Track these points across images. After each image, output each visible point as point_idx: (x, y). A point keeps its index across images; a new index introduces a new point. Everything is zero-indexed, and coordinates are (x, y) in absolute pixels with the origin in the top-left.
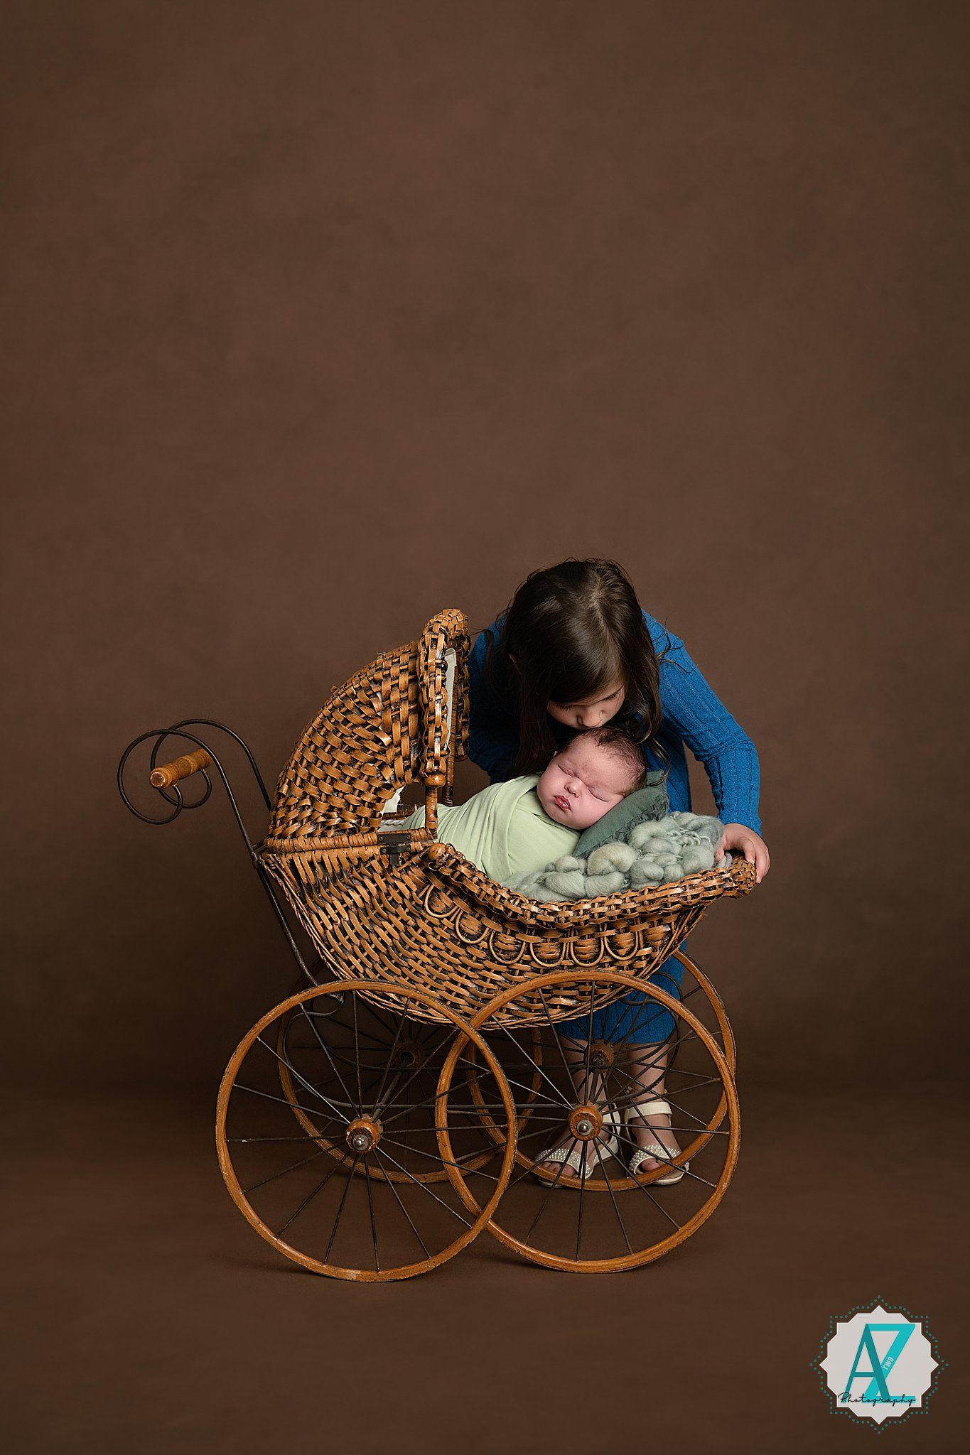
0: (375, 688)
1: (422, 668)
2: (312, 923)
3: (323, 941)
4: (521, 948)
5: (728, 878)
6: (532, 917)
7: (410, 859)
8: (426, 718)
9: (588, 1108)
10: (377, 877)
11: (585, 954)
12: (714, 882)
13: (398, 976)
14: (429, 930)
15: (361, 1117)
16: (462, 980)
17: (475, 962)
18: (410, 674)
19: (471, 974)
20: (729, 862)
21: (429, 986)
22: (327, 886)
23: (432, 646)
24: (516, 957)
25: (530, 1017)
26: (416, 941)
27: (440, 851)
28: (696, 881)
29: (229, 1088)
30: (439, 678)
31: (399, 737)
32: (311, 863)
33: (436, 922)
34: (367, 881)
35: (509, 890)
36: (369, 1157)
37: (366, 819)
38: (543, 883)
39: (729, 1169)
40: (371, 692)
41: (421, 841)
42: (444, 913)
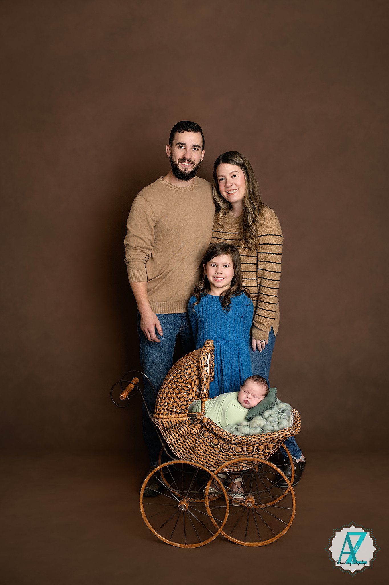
0: (186, 371)
1: (200, 367)
2: (168, 439)
3: (171, 444)
4: (230, 449)
5: (292, 431)
6: (233, 441)
7: (197, 421)
8: (202, 382)
10: (187, 426)
11: (249, 451)
12: (288, 433)
13: (194, 455)
14: (203, 442)
15: (183, 500)
16: (212, 457)
17: (217, 452)
18: (197, 367)
19: (215, 456)
21: (203, 459)
22: (172, 428)
23: (203, 360)
24: (229, 451)
26: (199, 445)
27: (206, 420)
28: (282, 433)
30: (205, 370)
31: (193, 386)
32: (168, 422)
33: (205, 440)
34: (184, 427)
36: (185, 514)
37: (184, 409)
38: (237, 429)
39: (292, 520)
40: (185, 373)
41: (200, 416)
42: (208, 437)
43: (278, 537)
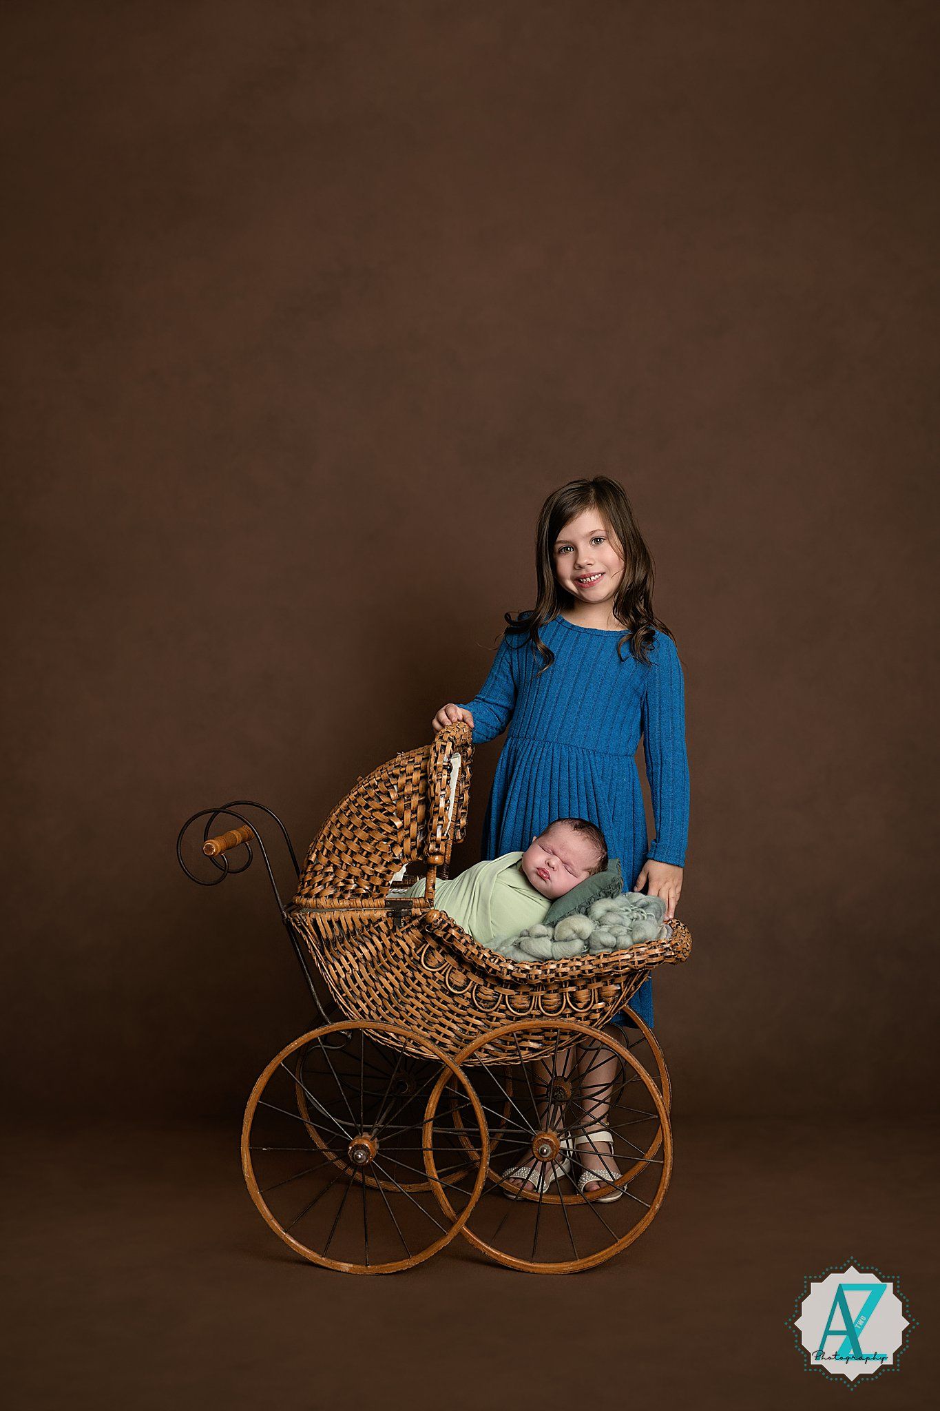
0: (393, 781)
1: (432, 768)
2: (329, 972)
3: (337, 986)
4: (498, 999)
5: (668, 948)
6: (508, 974)
7: (410, 922)
8: (432, 809)
9: (549, 1134)
10: (383, 936)
11: (549, 1006)
12: (657, 951)
13: (397, 1018)
14: (423, 981)
15: (362, 1135)
16: (449, 1023)
17: (460, 1009)
18: (422, 772)
19: (456, 1019)
20: (670, 935)
21: (422, 1028)
22: (342, 941)
23: (441, 751)
24: (494, 1006)
25: (504, 1056)
26: (413, 990)
28: (642, 950)
29: (255, 1104)
30: (445, 777)
31: (409, 822)
32: (330, 922)
33: (430, 975)
34: (375, 939)
35: (490, 951)
36: (367, 1169)
37: (377, 886)
38: (518, 946)
39: (662, 1192)
40: (389, 784)
41: (421, 907)
42: (437, 968)
43: (624, 1243)
